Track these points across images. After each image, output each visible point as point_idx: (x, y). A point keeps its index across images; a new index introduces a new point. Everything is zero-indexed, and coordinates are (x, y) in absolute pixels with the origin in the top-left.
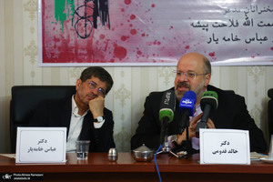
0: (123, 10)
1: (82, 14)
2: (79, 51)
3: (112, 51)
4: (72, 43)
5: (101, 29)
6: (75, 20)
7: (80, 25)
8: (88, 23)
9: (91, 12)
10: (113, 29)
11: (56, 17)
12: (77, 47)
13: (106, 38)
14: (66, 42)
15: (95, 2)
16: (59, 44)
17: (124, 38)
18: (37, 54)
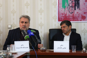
0: (84, 4)
1: (71, 6)
2: (70, 18)
3: (81, 17)
4: (67, 15)
5: (77, 10)
6: (69, 8)
7: (70, 9)
8: (73, 8)
9: (74, 5)
10: (81, 10)
11: (63, 7)
12: (69, 16)
13: (79, 13)
14: (66, 15)
15: (75, 2)
16: (63, 15)
17: (85, 13)
18: (56, 19)
